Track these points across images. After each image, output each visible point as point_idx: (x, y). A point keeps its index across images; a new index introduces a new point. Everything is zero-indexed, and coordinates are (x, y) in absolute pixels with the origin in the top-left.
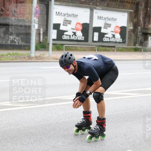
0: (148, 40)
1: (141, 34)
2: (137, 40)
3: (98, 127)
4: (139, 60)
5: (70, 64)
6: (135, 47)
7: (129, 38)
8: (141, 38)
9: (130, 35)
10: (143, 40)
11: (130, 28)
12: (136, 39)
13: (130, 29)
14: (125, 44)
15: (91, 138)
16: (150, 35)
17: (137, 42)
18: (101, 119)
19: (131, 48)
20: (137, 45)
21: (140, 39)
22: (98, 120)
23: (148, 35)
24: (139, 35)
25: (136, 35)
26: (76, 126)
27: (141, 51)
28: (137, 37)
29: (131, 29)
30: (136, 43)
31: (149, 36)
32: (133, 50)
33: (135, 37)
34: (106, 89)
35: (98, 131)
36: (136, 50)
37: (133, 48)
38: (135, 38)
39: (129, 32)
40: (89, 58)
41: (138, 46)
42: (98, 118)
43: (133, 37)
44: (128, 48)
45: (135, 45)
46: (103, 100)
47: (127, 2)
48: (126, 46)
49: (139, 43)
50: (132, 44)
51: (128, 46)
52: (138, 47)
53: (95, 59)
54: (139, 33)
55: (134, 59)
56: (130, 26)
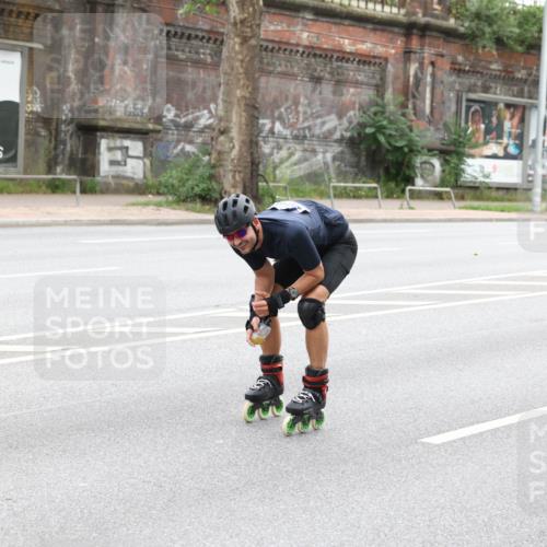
0: (99, 153)
1: (71, 128)
2: (59, 151)
3: (310, 395)
4: (66, 223)
5: (248, 225)
6: (50, 177)
7: (29, 144)
8: (71, 144)
9: (33, 134)
10: (80, 150)
11: (30, 108)
12: (55, 148)
13: (32, 112)
14: (16, 167)
15: (292, 424)
16: (105, 134)
17: (60, 159)
18: (317, 372)
19: (39, 180)
20: (59, 169)
21: (68, 148)
22: (308, 375)
23: (98, 134)
24: (66, 132)
25: (53, 132)
26: (248, 397)
27: (74, 192)
28: (56, 140)
29: (37, 113)
30: (56, 164)
31: (102, 137)
32: (44, 188)
33: (50, 141)
34: (331, 289)
35: (309, 404)
36: (55, 188)
37: (44, 180)
38: (52, 145)
39: (28, 121)
40: (288, 210)
41: (61, 174)
42: (308, 369)
43: (44, 143)
44: (27, 179)
45: (50, 170)
46: (323, 320)
47: (19, 14)
48: (19, 173)
49: (67, 162)
50: (42, 165)
51: (25, 172)
52: (64, 176)
53: (305, 212)
54: (63, 127)
55: (48, 219)
56: (31, 102)
